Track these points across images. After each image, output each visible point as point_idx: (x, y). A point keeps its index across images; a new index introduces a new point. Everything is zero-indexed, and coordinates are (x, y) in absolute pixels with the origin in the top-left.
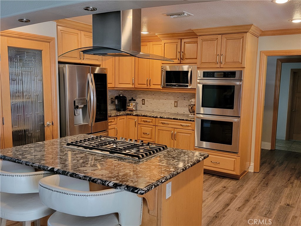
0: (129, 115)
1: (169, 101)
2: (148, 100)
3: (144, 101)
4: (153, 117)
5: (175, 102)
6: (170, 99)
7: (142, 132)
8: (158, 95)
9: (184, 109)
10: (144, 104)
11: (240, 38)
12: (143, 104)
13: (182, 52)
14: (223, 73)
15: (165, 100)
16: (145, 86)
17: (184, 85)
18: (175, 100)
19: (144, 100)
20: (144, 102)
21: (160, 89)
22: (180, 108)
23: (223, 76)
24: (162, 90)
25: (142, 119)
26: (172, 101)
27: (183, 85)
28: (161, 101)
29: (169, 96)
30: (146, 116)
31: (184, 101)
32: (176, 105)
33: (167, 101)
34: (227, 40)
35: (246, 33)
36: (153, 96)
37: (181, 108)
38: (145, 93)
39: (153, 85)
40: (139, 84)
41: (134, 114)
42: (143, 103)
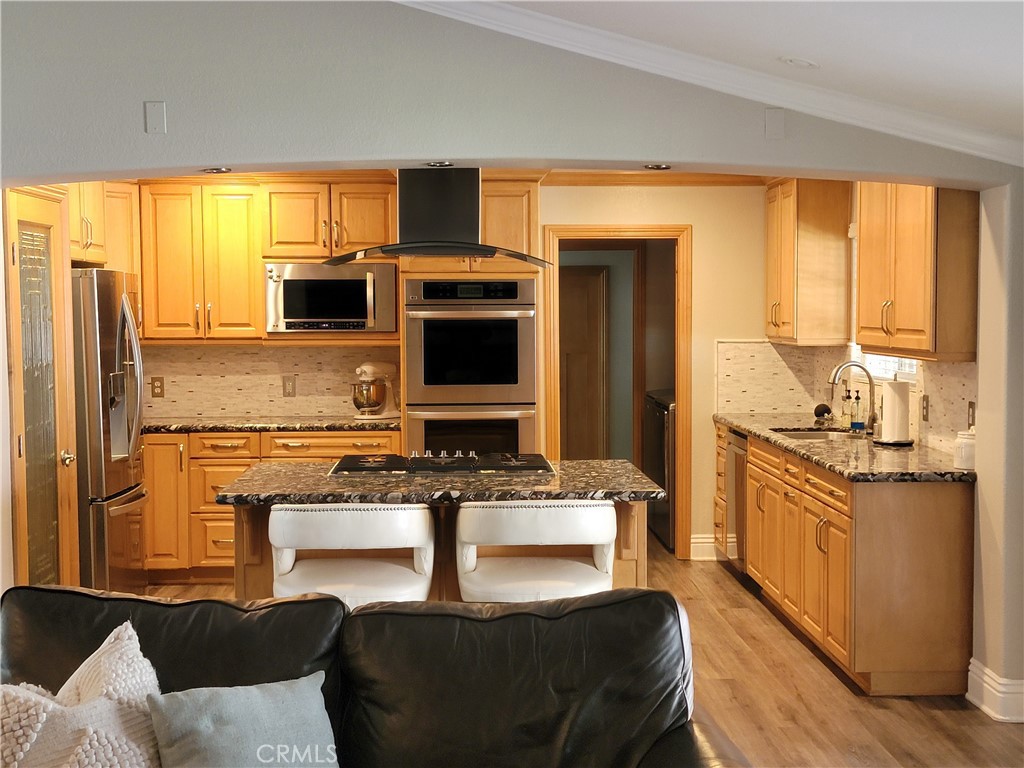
0: (151, 432)
1: (264, 377)
2: (178, 378)
3: (162, 384)
4: (252, 430)
5: (285, 380)
6: (265, 372)
7: (209, 487)
8: (216, 359)
9: (321, 400)
10: (161, 395)
11: (519, 194)
12: (154, 395)
13: (336, 222)
14: (482, 286)
15: (248, 377)
16: (190, 332)
17: (349, 322)
18: (284, 374)
19: (161, 380)
20: (162, 387)
21: (260, 338)
22: (304, 398)
23: (482, 296)
24: (265, 340)
25: (206, 442)
26: (274, 376)
27: (346, 323)
28: (231, 379)
29: (261, 361)
30: (224, 430)
31: (320, 375)
32: (289, 388)
33: (254, 378)
34: (486, 196)
35: (536, 181)
36: (199, 366)
37: (310, 398)
38: (164, 355)
39: (221, 325)
40: (160, 325)
41: (173, 428)
42: (158, 390)
